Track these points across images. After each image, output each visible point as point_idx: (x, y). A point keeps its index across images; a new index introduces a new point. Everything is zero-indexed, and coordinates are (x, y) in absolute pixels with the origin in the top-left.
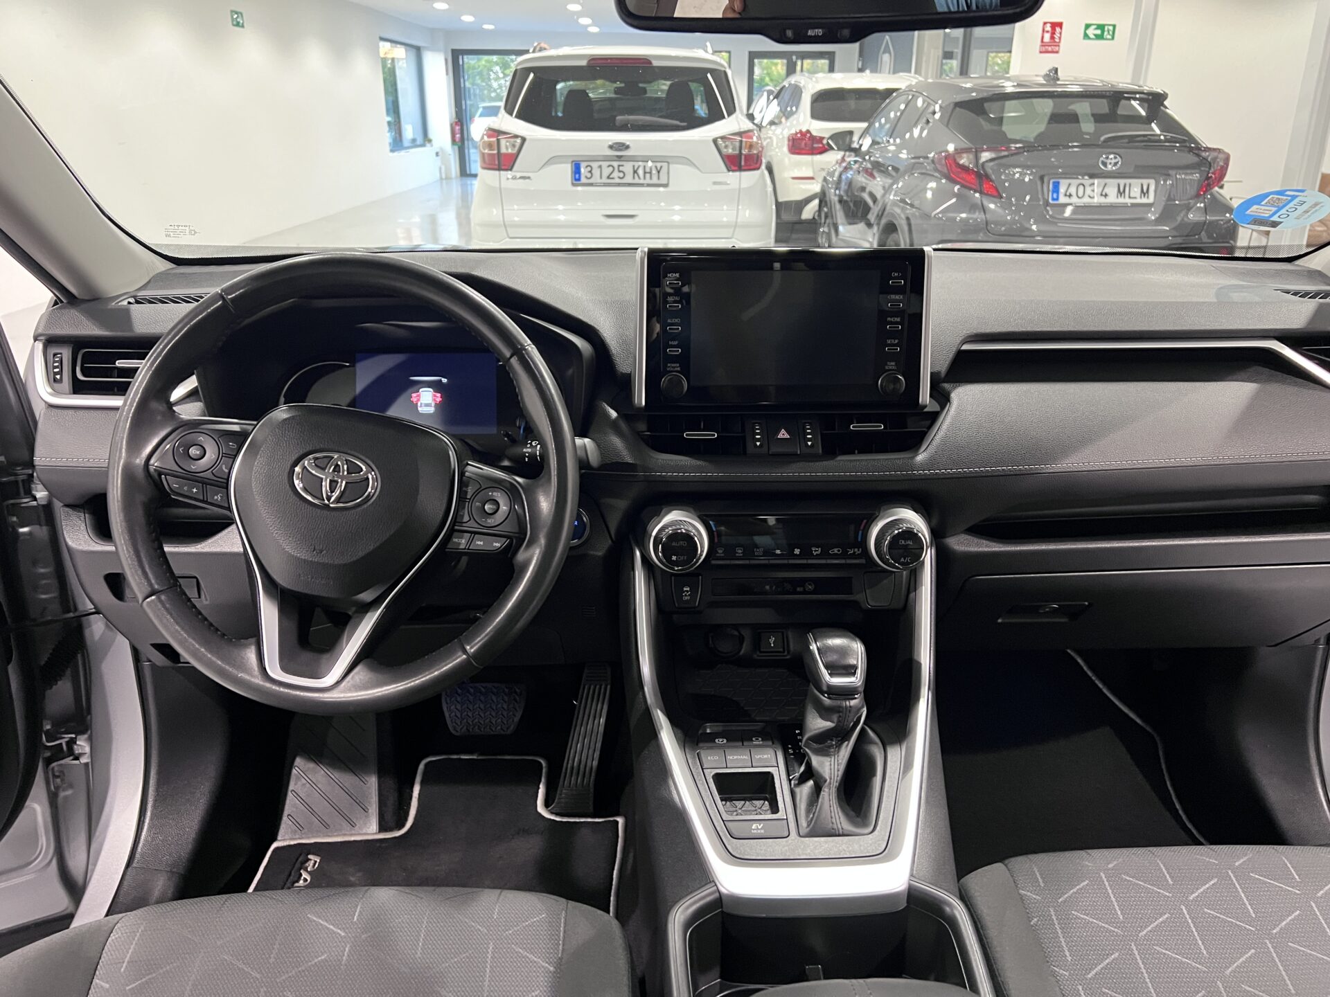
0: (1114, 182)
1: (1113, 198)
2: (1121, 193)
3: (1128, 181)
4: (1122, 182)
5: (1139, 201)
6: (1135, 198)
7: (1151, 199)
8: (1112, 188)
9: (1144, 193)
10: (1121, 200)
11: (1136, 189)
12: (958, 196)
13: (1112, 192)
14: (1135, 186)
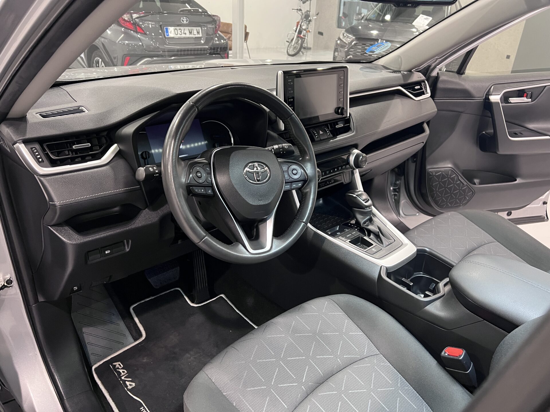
0: (187, 28)
1: (188, 35)
2: (190, 33)
3: (192, 28)
4: (190, 28)
5: (197, 36)
6: (195, 35)
7: (201, 35)
8: (187, 30)
9: (198, 33)
10: (191, 36)
11: (195, 31)
12: (124, 33)
13: (187, 32)
14: (195, 30)
